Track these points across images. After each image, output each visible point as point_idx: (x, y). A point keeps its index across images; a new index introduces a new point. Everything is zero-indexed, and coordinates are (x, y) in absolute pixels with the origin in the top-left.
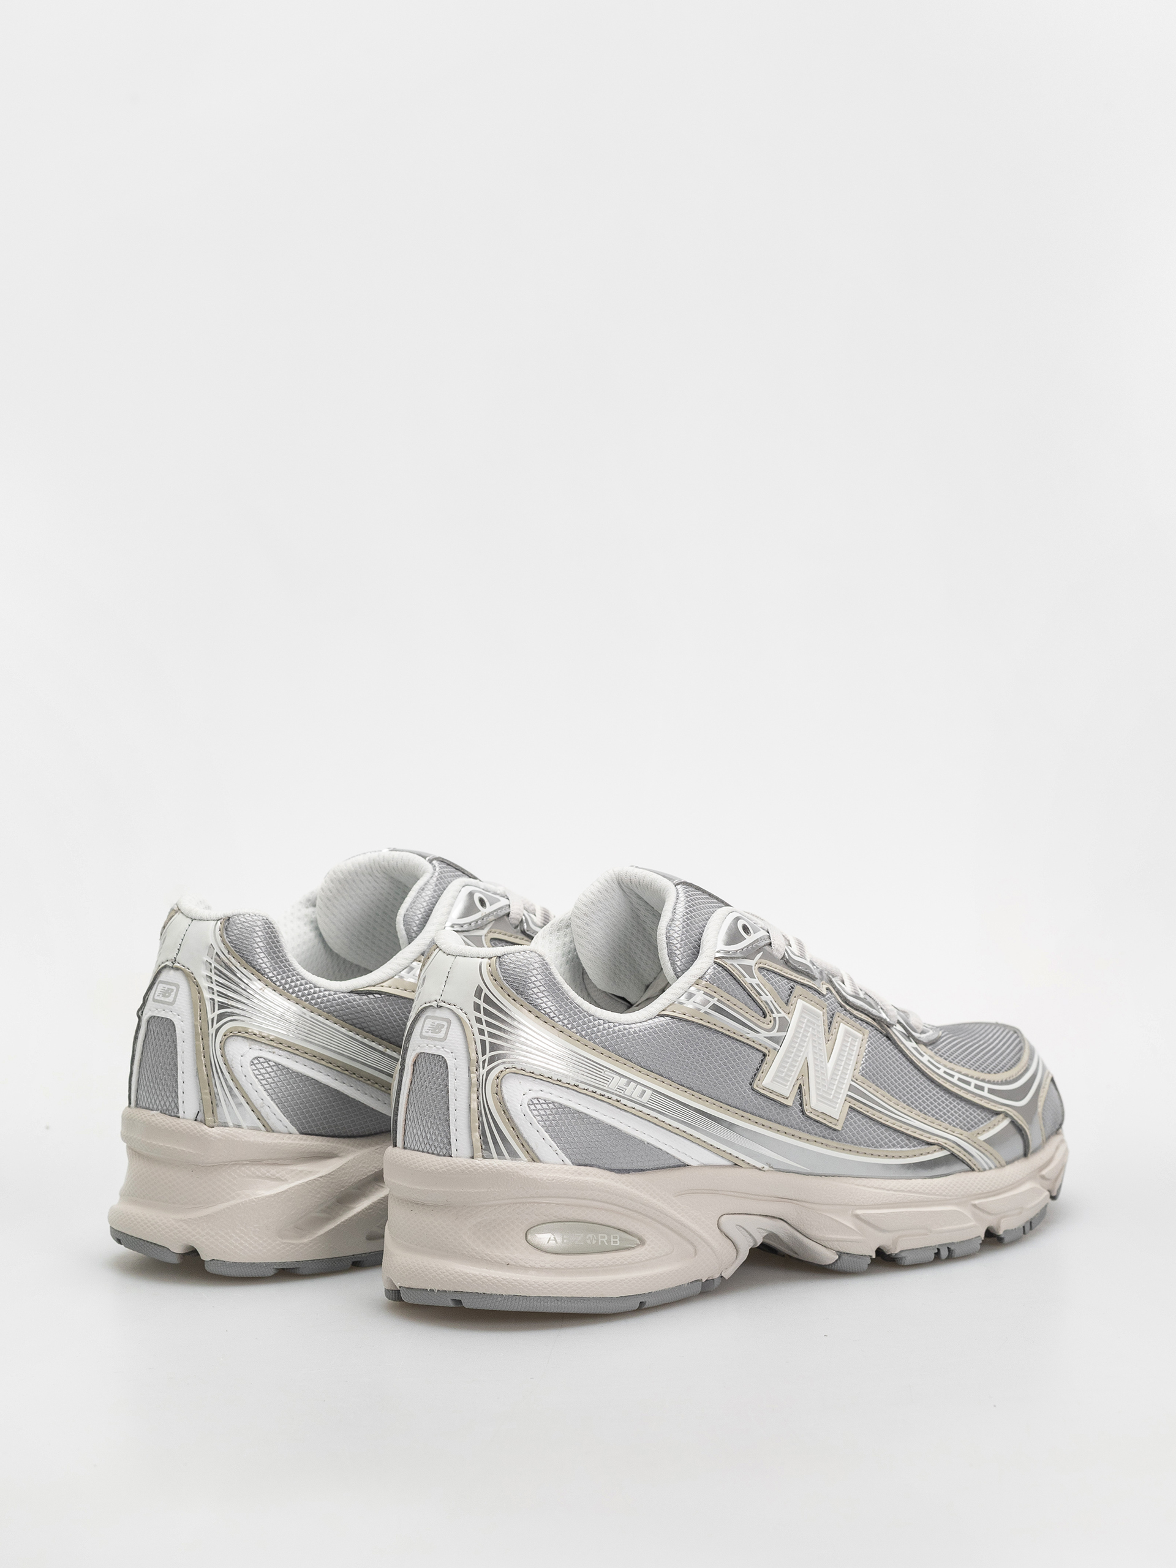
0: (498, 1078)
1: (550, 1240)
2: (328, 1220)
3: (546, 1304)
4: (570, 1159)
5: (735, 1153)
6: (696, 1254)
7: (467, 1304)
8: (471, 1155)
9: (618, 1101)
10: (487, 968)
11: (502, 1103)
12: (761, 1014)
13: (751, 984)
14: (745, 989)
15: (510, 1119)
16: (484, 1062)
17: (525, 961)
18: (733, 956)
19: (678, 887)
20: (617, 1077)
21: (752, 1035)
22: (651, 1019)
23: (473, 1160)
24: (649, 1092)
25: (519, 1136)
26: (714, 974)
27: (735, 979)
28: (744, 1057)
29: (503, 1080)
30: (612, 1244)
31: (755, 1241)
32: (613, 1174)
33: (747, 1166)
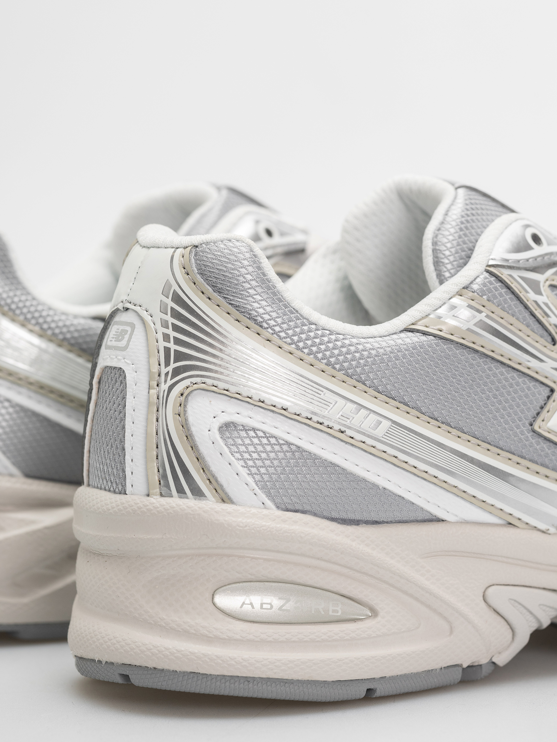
0: (182, 395)
1: (243, 603)
2: (52, 579)
3: (233, 685)
4: (273, 501)
5: (508, 509)
6: (451, 632)
7: (137, 680)
8: (146, 493)
9: (342, 432)
10: (179, 260)
11: (185, 426)
12: (549, 339)
13: (536, 302)
14: (526, 307)
15: (194, 447)
16: (167, 374)
17: (226, 251)
18: (514, 265)
19: (461, 191)
20: (341, 401)
21: (534, 363)
22: (395, 333)
23: (149, 498)
24: (387, 423)
25: (205, 469)
26: (484, 285)
27: (513, 293)
28: (523, 390)
29: (190, 398)
30: (331, 613)
31: (538, 621)
32: (334, 525)
33: (525, 526)
